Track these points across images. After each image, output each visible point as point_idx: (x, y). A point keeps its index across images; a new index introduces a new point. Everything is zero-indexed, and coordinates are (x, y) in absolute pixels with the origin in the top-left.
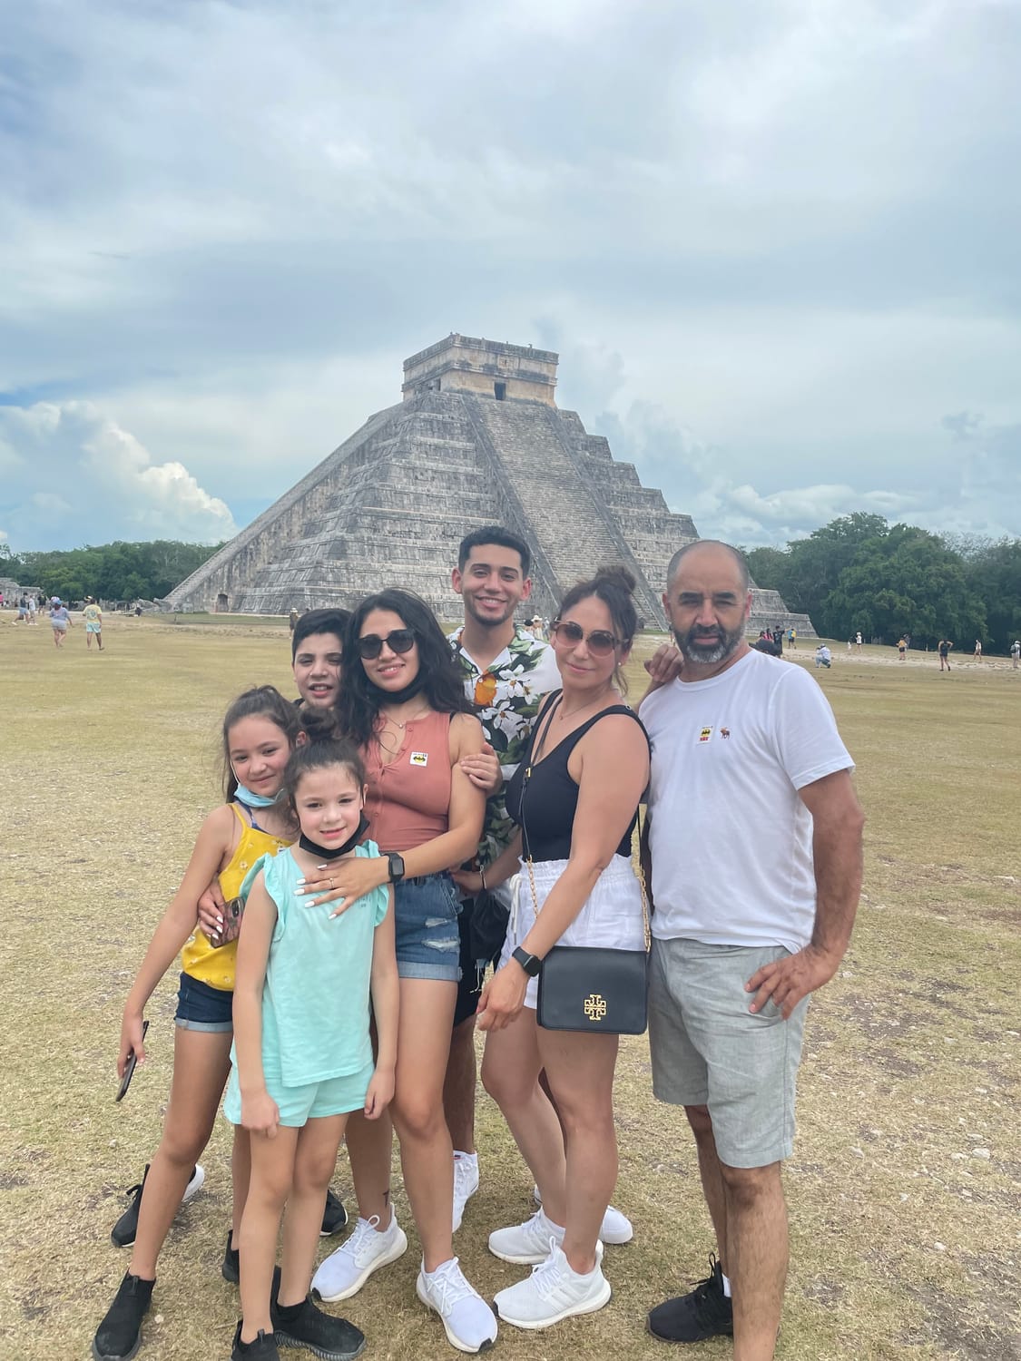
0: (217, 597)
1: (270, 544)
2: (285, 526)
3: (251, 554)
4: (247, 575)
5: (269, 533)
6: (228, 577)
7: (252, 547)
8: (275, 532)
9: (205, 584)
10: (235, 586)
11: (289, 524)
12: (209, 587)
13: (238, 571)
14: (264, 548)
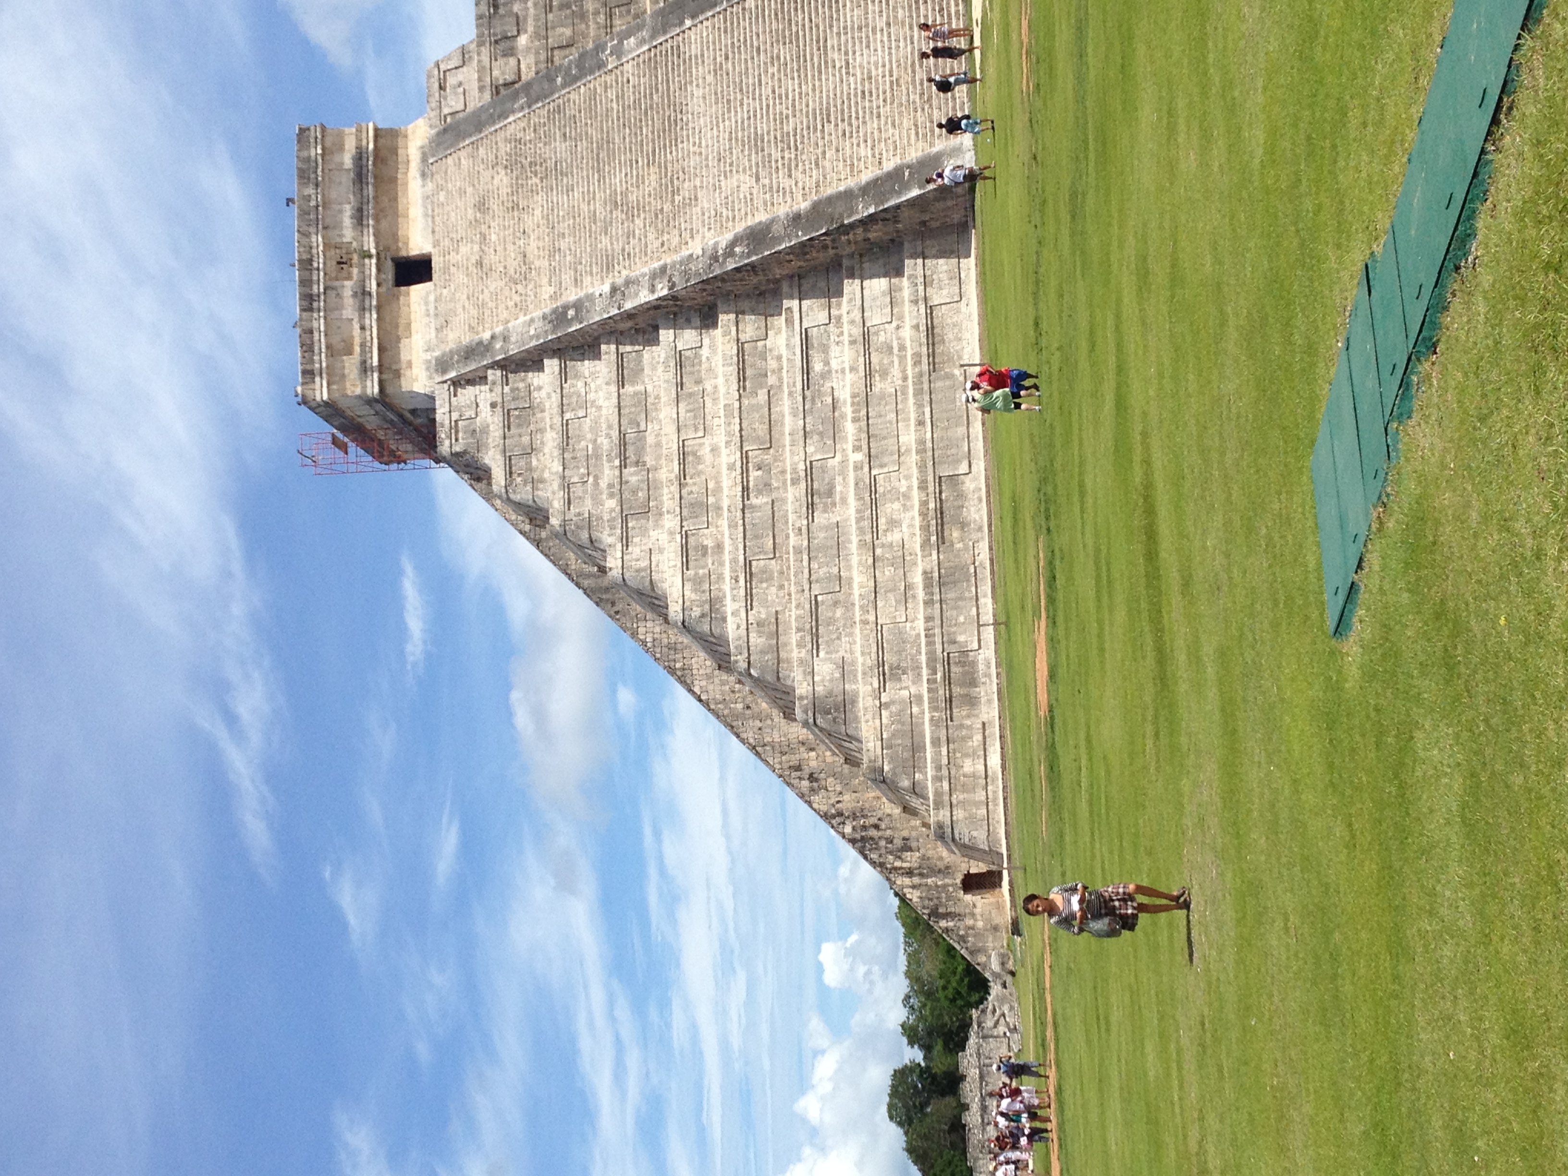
0: (968, 898)
1: (839, 788)
2: (794, 759)
3: (864, 828)
4: (914, 834)
5: (812, 790)
6: (921, 875)
7: (849, 828)
8: (812, 778)
14: (848, 802)
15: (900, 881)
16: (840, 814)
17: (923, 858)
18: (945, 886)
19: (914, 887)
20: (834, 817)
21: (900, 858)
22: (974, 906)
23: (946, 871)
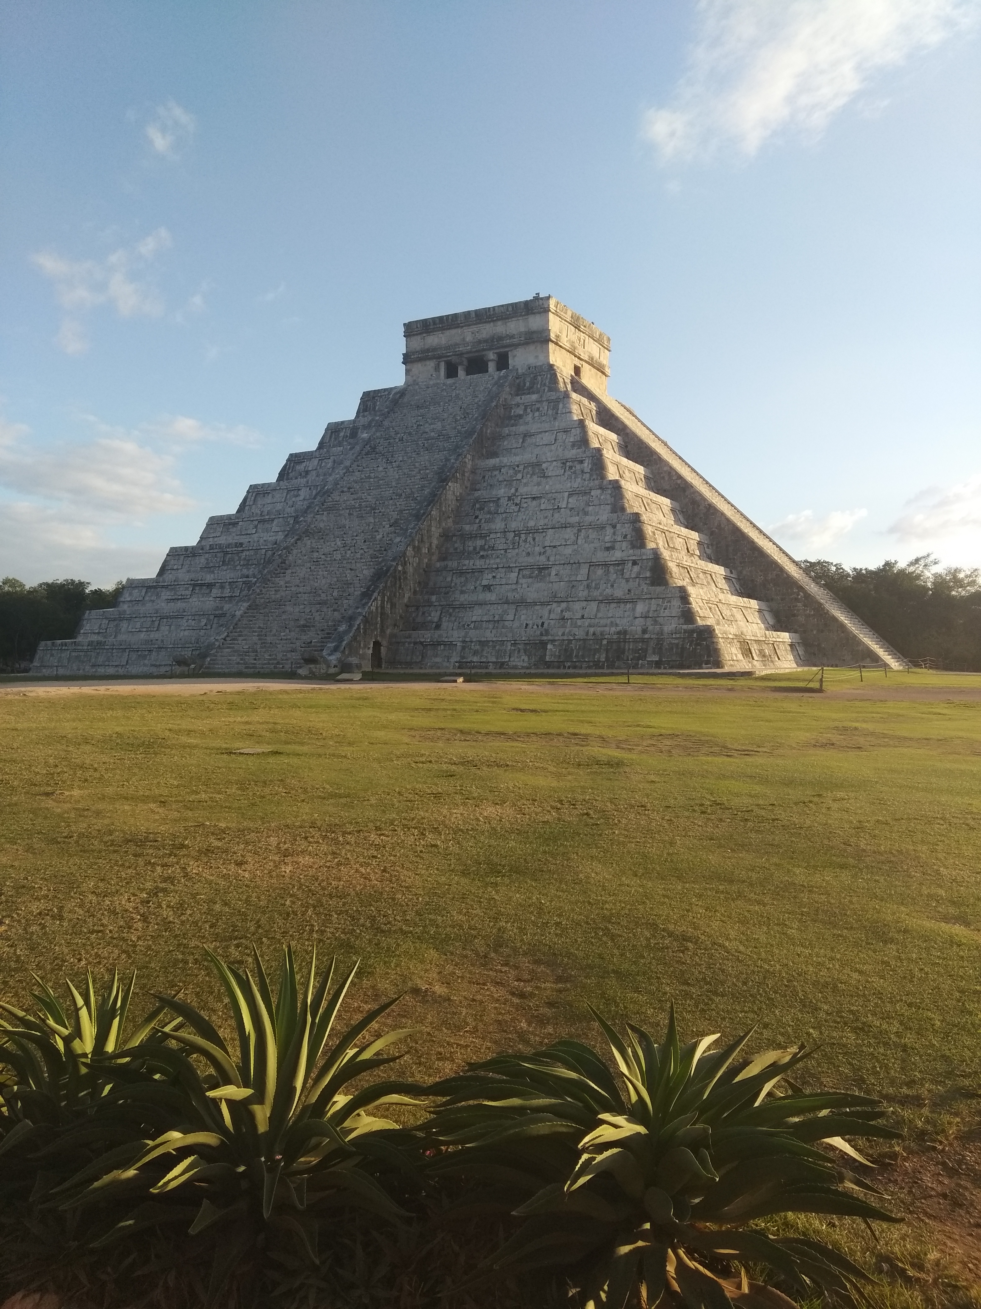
0: (372, 645)
1: (415, 565)
2: (425, 538)
3: (400, 579)
4: (397, 611)
5: (414, 548)
6: (382, 614)
7: (400, 568)
8: (418, 546)
9: (362, 627)
10: (388, 628)
11: (430, 537)
12: (365, 632)
13: (389, 606)
14: (410, 569)
15: (379, 598)
16: (405, 563)
17: (388, 616)
18: (376, 629)
19: (377, 608)
20: (405, 559)
21: (388, 598)
22: (369, 648)
23: (383, 631)
